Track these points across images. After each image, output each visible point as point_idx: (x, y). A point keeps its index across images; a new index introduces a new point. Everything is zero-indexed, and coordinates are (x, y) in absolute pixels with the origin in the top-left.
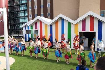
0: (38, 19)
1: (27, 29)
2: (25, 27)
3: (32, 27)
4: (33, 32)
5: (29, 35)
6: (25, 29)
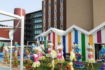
0: (51, 30)
1: (41, 40)
2: (39, 38)
3: (45, 38)
4: (46, 42)
6: (39, 40)
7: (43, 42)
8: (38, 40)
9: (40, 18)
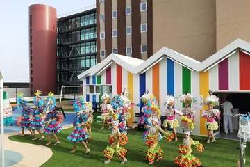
0: (112, 61)
1: (91, 83)
2: (88, 78)
4: (105, 89)
5: (94, 96)
6: (88, 82)
7: (97, 87)
8: (85, 82)
9: (87, 30)
